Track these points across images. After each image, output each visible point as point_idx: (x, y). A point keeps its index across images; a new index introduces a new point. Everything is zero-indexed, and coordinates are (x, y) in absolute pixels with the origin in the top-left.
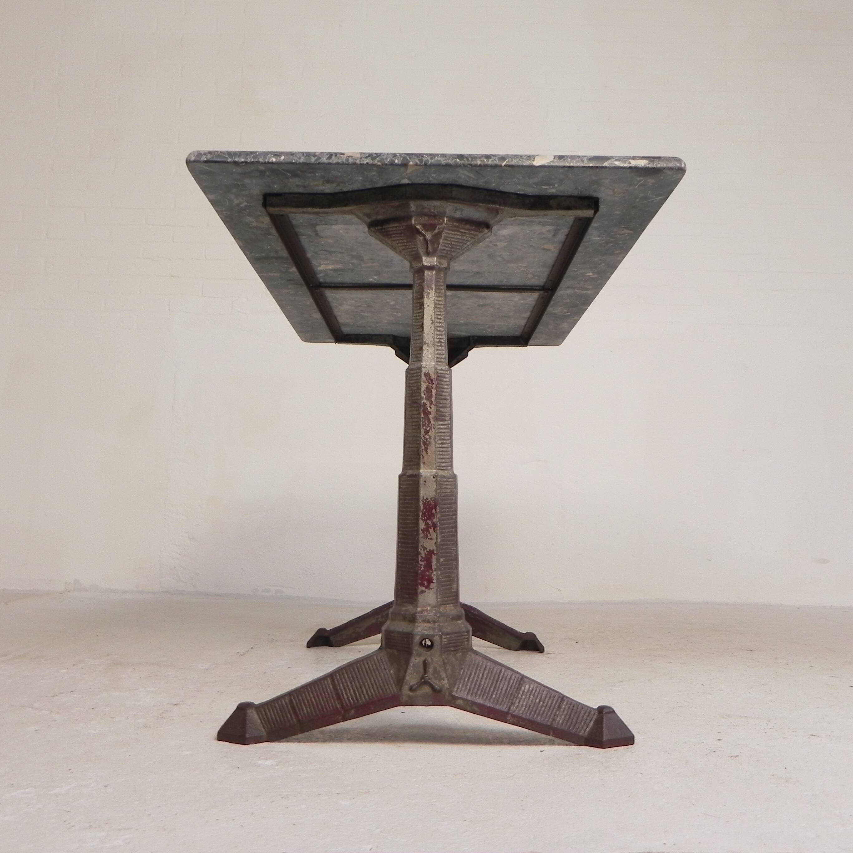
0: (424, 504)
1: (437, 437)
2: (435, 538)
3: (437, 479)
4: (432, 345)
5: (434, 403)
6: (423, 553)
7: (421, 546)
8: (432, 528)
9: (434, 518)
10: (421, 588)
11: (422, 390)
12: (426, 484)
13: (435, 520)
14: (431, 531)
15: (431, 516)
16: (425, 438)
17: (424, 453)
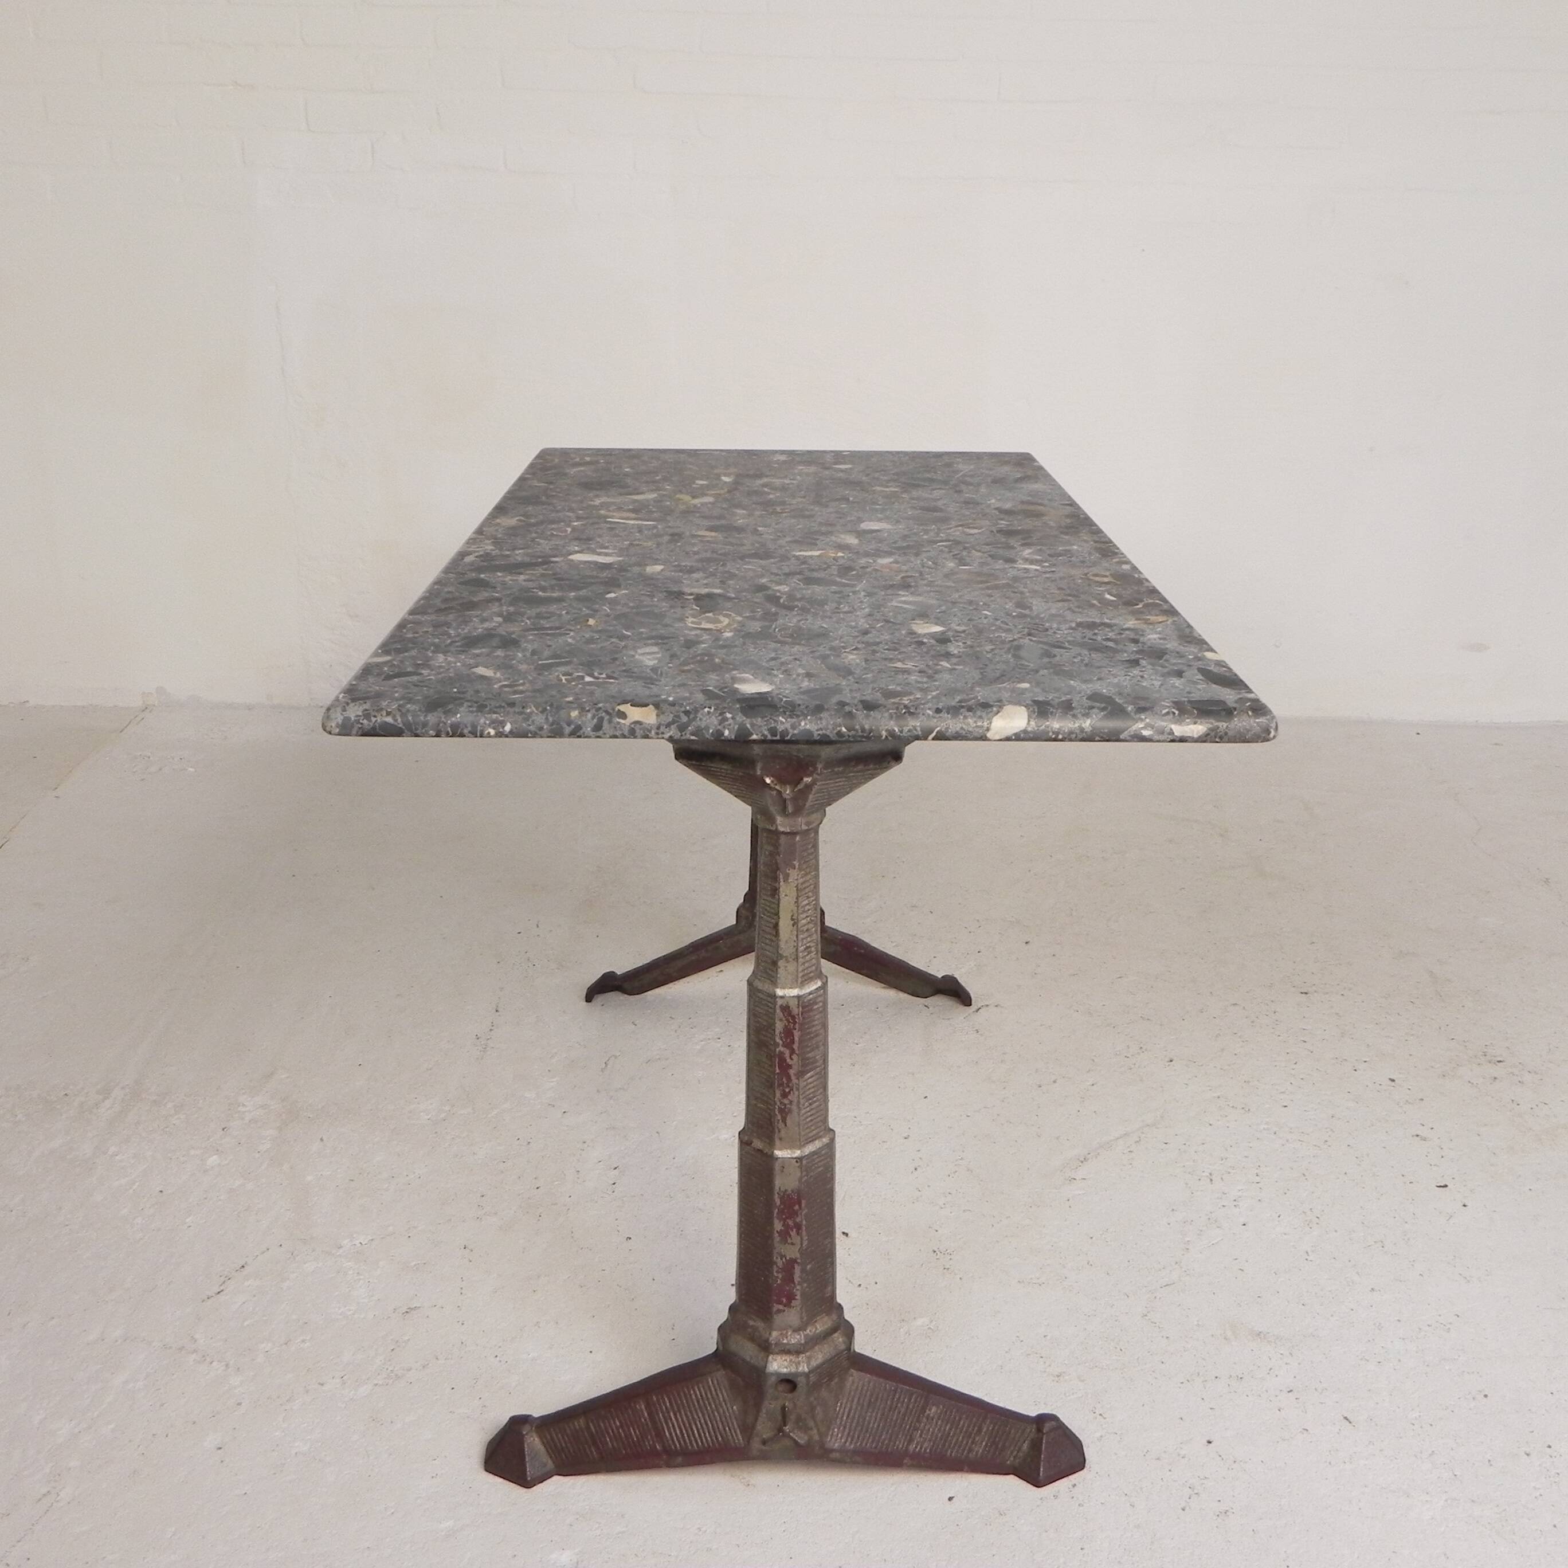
0: (781, 1198)
1: (802, 1101)
2: (799, 1243)
3: (802, 1163)
4: (794, 960)
5: (797, 1052)
6: (780, 1263)
7: (777, 1252)
8: (795, 1230)
9: (797, 1217)
10: (776, 1307)
11: (777, 1032)
12: (784, 1170)
13: (798, 1220)
14: (793, 1233)
15: (794, 1214)
16: (781, 1103)
17: (781, 1125)
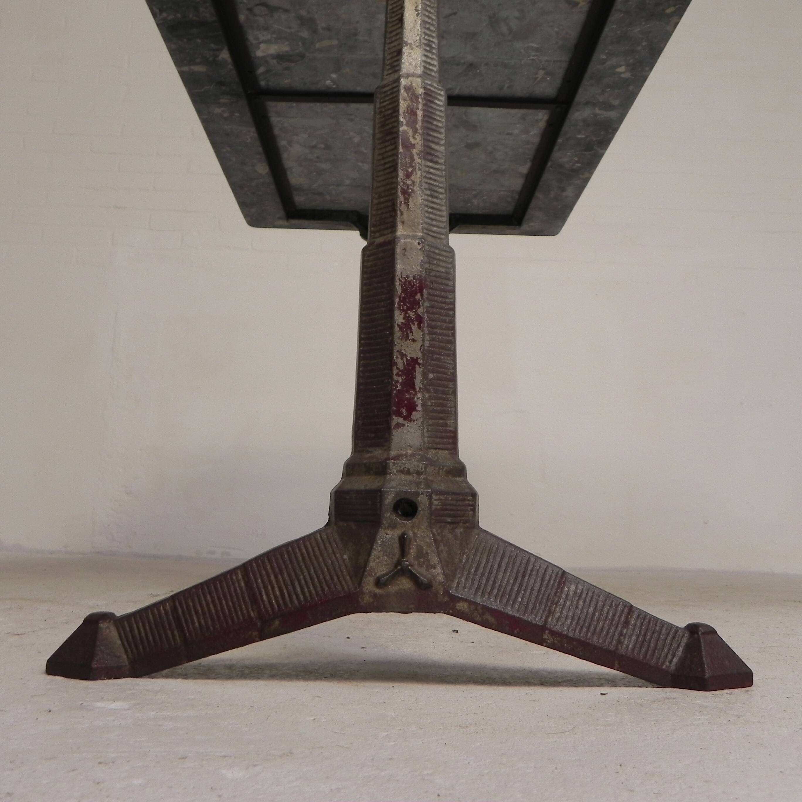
0: (403, 285)
1: (424, 183)
2: (421, 340)
3: (424, 247)
4: (417, 46)
5: (420, 131)
6: (400, 363)
7: (398, 351)
8: (416, 323)
9: (419, 307)
10: (396, 420)
11: (401, 111)
12: (406, 253)
13: (420, 311)
14: (414, 327)
15: (415, 304)
16: (404, 183)
17: (403, 208)
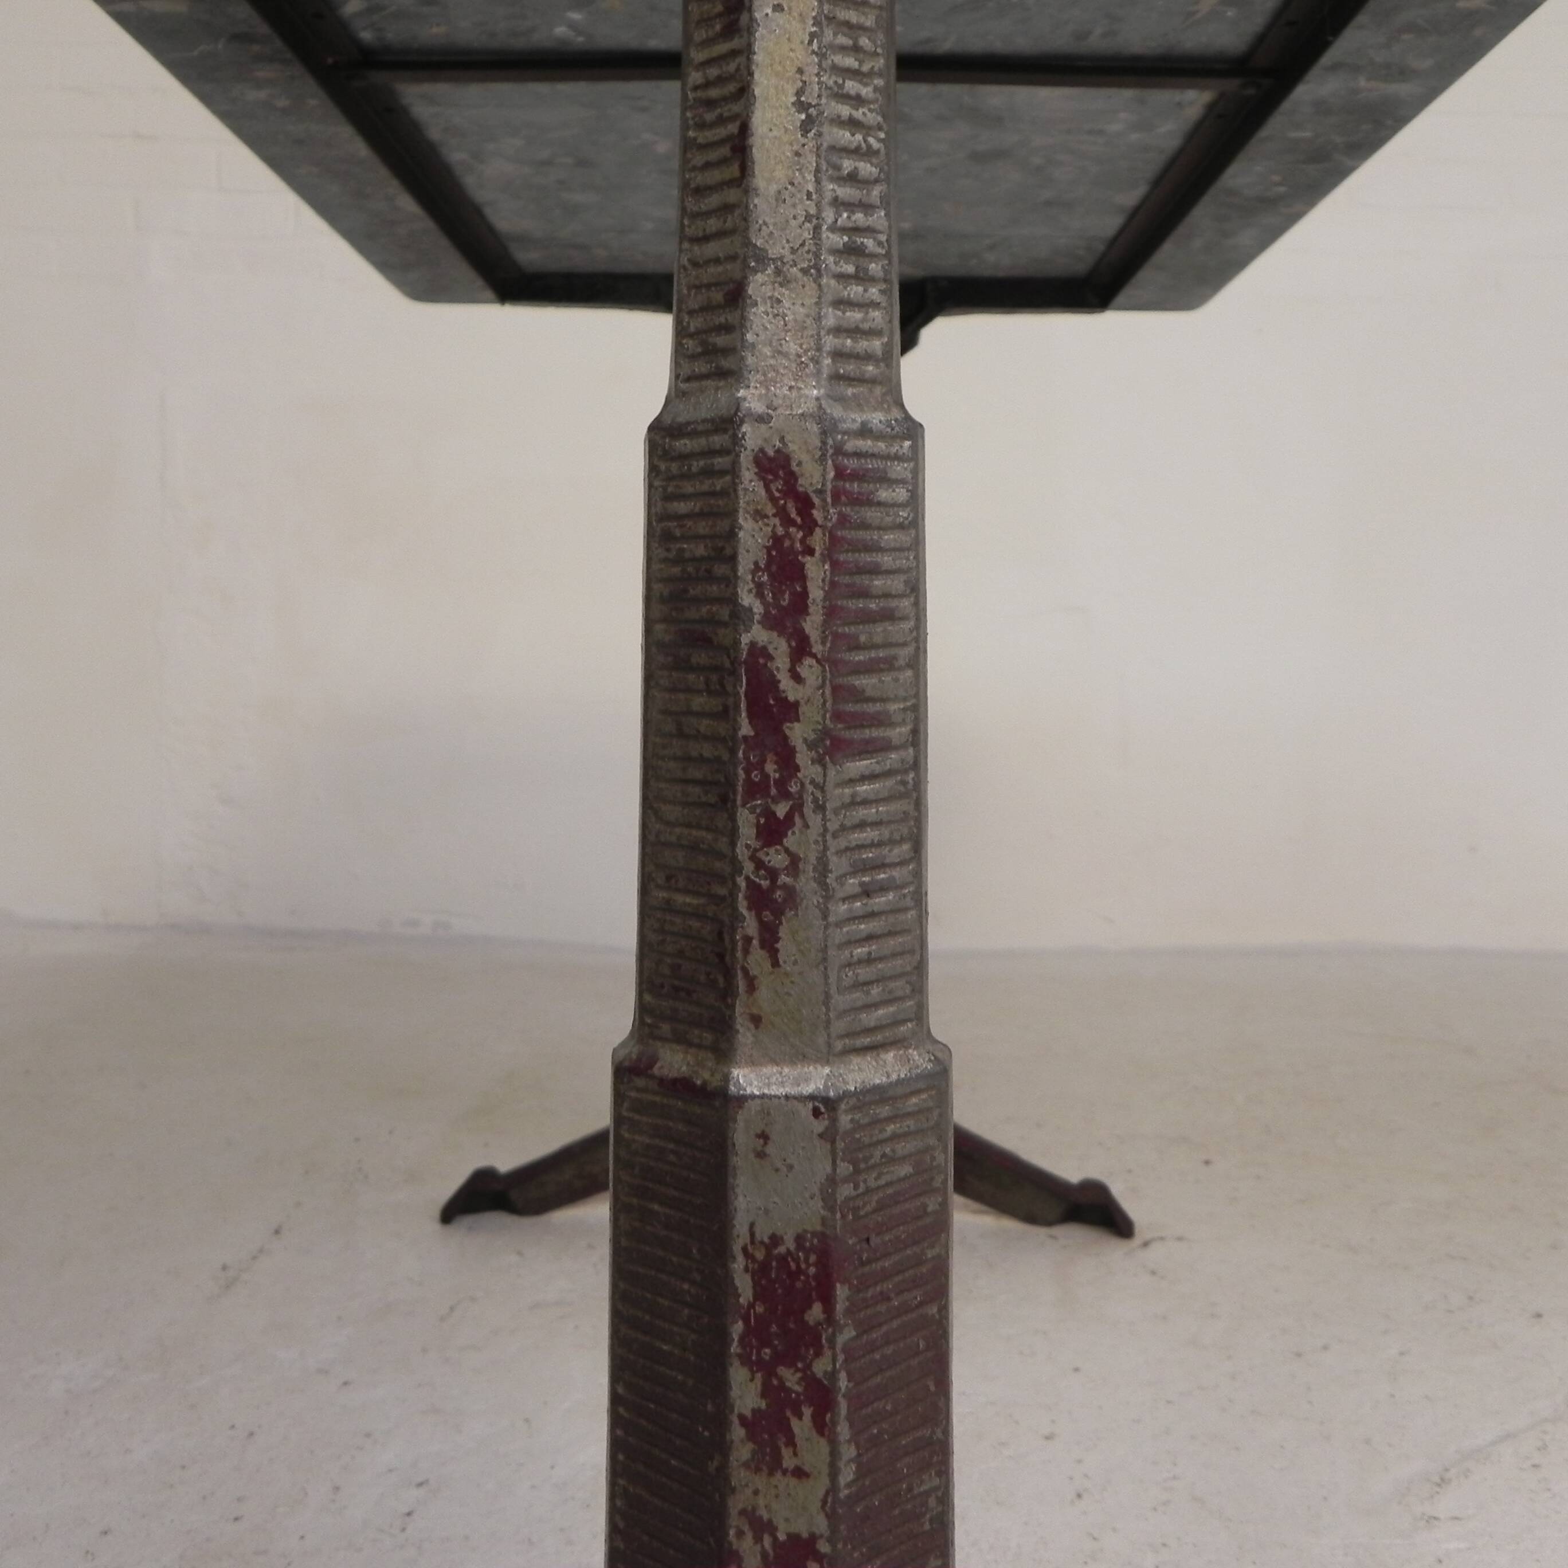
0: (760, 1272)
1: (833, 860)
2: (825, 1470)
3: (834, 1120)
4: (805, 271)
5: (817, 648)
7: (743, 1512)
8: (807, 1412)
9: (818, 1354)
11: (744, 565)
12: (769, 1150)
13: (821, 1367)
15: (804, 1343)
16: (759, 865)
17: (757, 960)
